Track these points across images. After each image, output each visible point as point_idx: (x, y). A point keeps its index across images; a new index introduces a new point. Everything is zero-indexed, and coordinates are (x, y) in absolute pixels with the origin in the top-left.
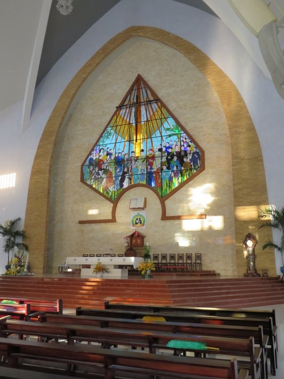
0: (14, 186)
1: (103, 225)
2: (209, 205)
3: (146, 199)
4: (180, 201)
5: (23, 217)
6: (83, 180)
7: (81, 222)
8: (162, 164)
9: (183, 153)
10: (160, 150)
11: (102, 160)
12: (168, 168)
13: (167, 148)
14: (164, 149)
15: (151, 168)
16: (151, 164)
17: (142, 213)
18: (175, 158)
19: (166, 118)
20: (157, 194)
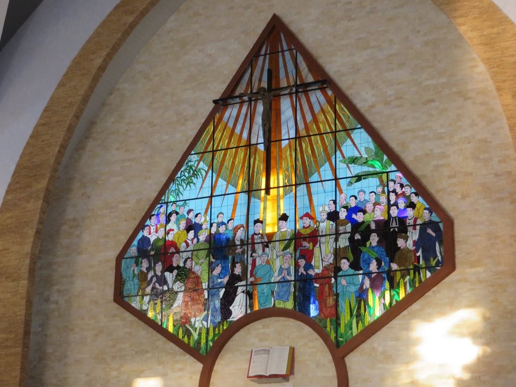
2: (467, 368)
3: (292, 351)
4: (389, 358)
6: (120, 298)
8: (338, 254)
9: (394, 225)
11: (173, 244)
12: (355, 266)
13: (351, 211)
14: (343, 215)
15: (308, 266)
16: (308, 255)
18: (374, 239)
19: (348, 131)
20: (325, 337)
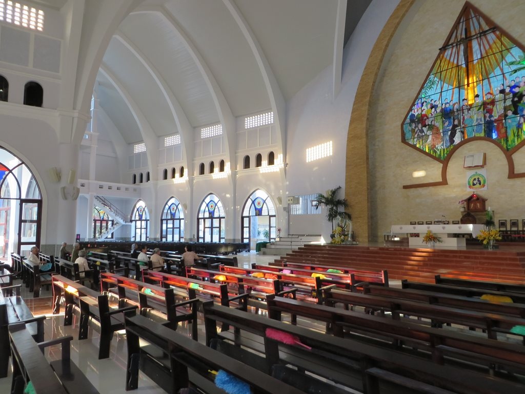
0: (331, 154)
1: (432, 189)
3: (485, 155)
5: (343, 186)
6: (404, 140)
7: (405, 187)
8: (506, 109)
10: (502, 91)
11: (425, 115)
12: (515, 113)
13: (512, 87)
14: (508, 90)
15: (491, 116)
16: (490, 111)
19: (508, 50)
20: (501, 147)
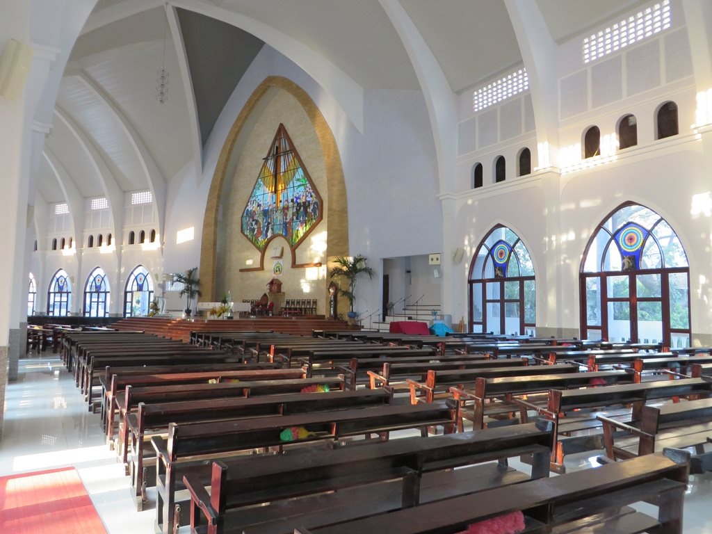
1: (256, 272)
3: (283, 248)
6: (242, 231)
7: (241, 270)
8: (293, 214)
9: (307, 203)
10: (292, 201)
12: (297, 218)
13: (297, 198)
14: (295, 200)
15: (286, 219)
17: (280, 261)
18: (302, 208)
19: (297, 169)
